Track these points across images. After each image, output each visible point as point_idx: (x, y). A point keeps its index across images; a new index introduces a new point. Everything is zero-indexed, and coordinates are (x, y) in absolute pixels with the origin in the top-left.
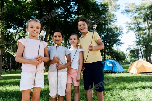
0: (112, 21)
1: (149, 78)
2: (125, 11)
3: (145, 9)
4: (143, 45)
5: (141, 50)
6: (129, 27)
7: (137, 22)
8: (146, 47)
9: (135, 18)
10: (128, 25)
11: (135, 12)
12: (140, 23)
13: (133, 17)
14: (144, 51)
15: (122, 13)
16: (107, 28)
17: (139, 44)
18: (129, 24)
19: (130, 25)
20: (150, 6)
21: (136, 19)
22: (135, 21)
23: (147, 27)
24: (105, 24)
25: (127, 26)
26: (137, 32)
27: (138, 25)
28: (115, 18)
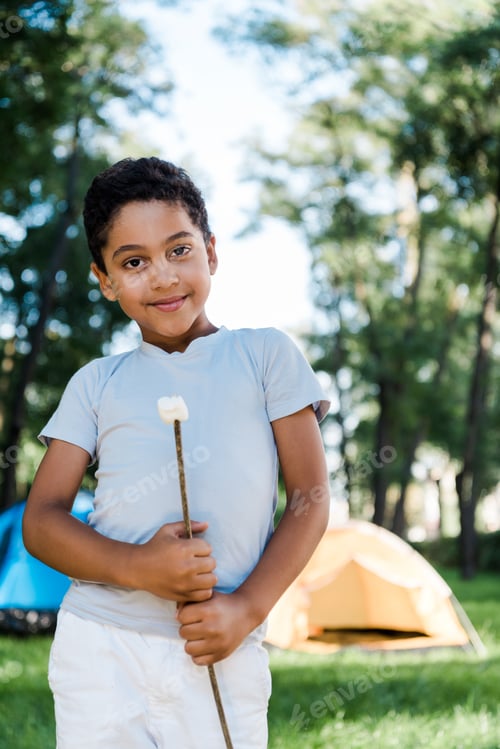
0: (121, 92)
1: (392, 687)
2: (252, 25)
3: (408, 52)
4: (363, 373)
5: (339, 418)
6: (270, 184)
7: (339, 157)
8: (382, 400)
9: (329, 117)
10: (264, 169)
11: (329, 57)
12: (359, 167)
13: (307, 97)
14: (363, 429)
15: (221, 34)
16: (61, 152)
17: (330, 364)
18: (272, 159)
19: (279, 172)
20: (449, 45)
21: (328, 124)
22: (322, 143)
23: (410, 216)
24: (46, 115)
25: (251, 177)
26: (329, 250)
27: (344, 180)
28: (156, 77)
